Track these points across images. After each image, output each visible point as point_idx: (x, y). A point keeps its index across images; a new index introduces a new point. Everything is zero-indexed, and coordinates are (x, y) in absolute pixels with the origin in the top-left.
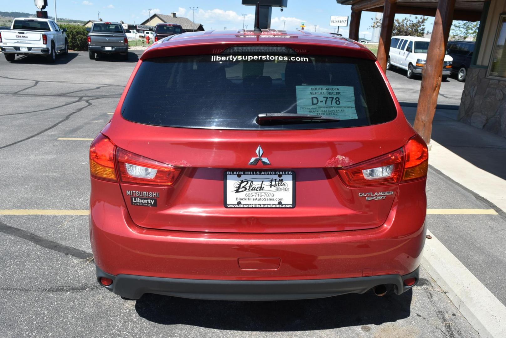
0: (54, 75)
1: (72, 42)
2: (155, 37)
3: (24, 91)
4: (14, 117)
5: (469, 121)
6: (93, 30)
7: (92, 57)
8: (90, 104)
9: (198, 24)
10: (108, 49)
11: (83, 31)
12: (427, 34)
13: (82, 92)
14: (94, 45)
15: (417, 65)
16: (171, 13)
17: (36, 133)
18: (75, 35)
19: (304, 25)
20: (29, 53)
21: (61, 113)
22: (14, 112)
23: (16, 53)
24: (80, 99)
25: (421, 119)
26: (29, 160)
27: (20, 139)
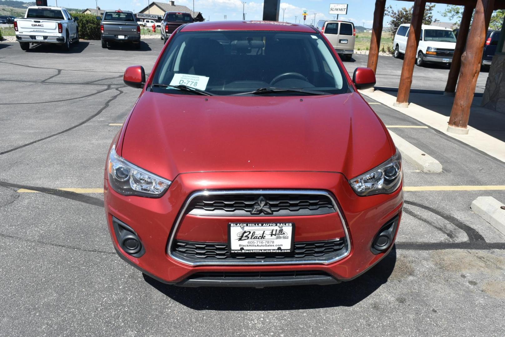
0: (73, 64)
1: (82, 31)
2: (166, 25)
3: (50, 79)
4: (55, 105)
5: (494, 107)
6: (105, 19)
7: (104, 46)
8: (121, 92)
9: (197, 12)
10: (121, 37)
11: (92, 20)
12: (434, 22)
13: (107, 81)
14: (107, 33)
15: (427, 52)
16: (170, 1)
17: (85, 119)
18: (84, 24)
19: (307, 13)
20: (45, 42)
21: (99, 100)
22: (52, 100)
23: (31, 42)
24: (109, 87)
25: (459, 104)
26: (93, 144)
27: (73, 125)
